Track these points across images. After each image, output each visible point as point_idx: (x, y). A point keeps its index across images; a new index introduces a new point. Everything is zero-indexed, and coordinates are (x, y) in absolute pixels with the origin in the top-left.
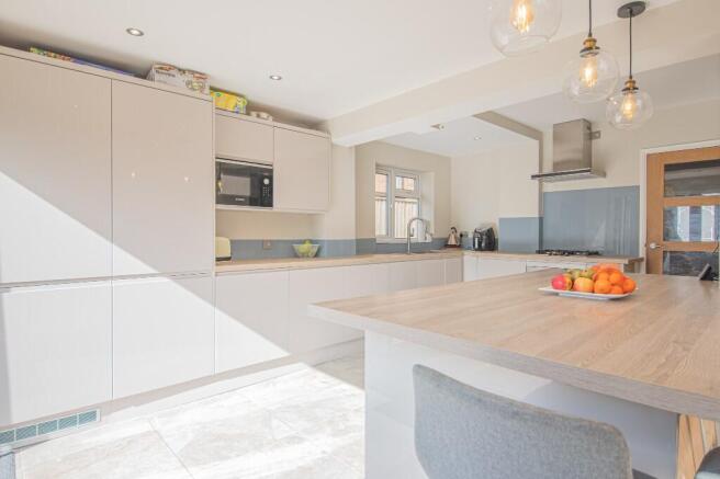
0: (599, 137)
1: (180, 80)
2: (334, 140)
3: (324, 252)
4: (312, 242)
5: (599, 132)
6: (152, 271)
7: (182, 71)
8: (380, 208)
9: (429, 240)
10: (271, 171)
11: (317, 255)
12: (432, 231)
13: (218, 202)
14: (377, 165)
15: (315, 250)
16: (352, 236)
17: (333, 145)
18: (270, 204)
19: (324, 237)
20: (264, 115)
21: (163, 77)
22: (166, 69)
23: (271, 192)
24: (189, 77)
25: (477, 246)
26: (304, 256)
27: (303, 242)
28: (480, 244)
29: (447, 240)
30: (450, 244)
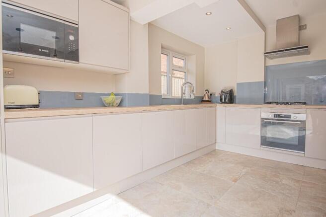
0: (306, 28)
3: (126, 102)
4: (116, 95)
5: (305, 25)
8: (164, 80)
9: (193, 97)
11: (120, 105)
12: (195, 92)
15: (118, 101)
25: (223, 101)
26: (110, 105)
28: (225, 99)
29: (203, 97)
30: (205, 100)
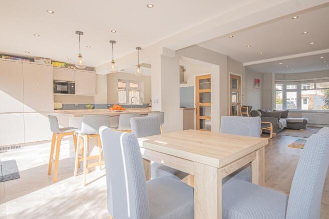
0: (185, 71)
1: (42, 61)
2: (97, 73)
4: (91, 104)
5: (185, 69)
6: (34, 111)
7: (43, 58)
9: (142, 104)
10: (74, 84)
12: (143, 102)
13: (54, 93)
14: (119, 80)
15: (93, 107)
16: (106, 102)
17: (97, 75)
18: (74, 93)
19: (96, 103)
20: (72, 67)
21: (38, 61)
22: (39, 58)
23: (74, 89)
24: (44, 60)
26: (89, 108)
27: (87, 104)
